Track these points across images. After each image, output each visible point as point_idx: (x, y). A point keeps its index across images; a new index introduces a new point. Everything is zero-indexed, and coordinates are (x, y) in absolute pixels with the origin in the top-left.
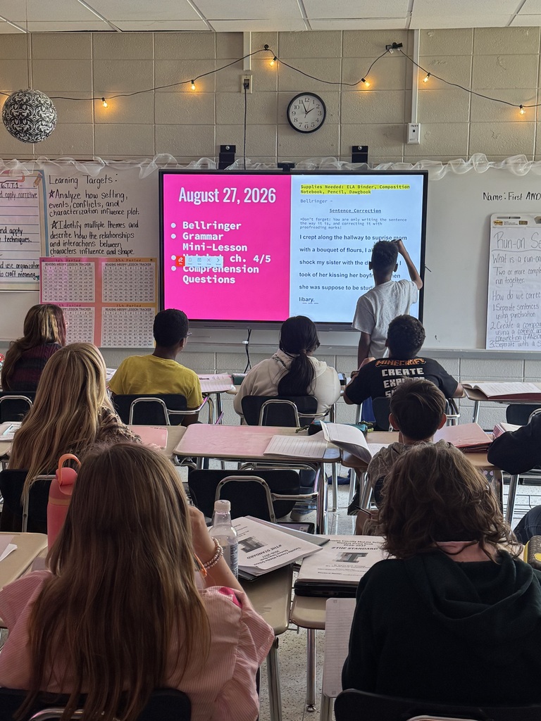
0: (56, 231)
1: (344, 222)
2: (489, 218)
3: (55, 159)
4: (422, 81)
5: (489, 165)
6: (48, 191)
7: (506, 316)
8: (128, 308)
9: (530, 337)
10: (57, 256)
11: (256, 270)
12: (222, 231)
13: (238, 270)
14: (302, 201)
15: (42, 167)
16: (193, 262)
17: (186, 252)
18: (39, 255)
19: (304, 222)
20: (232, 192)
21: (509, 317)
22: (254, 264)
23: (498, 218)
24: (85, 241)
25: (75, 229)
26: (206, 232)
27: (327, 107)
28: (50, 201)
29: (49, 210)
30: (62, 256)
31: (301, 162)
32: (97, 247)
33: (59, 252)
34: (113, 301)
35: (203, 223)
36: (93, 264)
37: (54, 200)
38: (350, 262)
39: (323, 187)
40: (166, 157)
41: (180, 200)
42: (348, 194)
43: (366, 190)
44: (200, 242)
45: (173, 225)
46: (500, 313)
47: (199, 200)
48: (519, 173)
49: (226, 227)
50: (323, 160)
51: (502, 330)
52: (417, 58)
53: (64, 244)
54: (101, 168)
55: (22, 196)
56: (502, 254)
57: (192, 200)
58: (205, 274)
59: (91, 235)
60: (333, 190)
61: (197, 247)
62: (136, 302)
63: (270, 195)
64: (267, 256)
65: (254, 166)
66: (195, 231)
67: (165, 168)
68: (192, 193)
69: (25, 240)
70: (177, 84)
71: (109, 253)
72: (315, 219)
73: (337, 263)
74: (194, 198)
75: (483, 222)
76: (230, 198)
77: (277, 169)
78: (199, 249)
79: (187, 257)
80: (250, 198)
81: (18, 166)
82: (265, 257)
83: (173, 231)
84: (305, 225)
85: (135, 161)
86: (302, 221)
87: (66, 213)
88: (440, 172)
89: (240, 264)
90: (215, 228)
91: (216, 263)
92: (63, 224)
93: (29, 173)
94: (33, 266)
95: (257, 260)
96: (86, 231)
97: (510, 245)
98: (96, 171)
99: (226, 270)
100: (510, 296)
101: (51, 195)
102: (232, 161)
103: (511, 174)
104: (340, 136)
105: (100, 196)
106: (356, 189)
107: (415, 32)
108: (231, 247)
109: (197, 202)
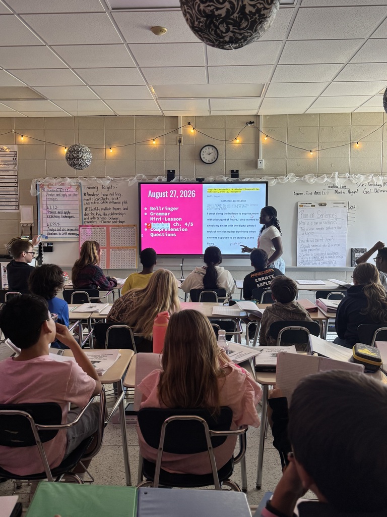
0: (87, 212)
1: (228, 206)
2: (297, 203)
3: (87, 177)
4: (264, 139)
5: (296, 179)
6: (83, 193)
7: (306, 250)
8: (123, 249)
9: (318, 260)
10: (87, 224)
11: (186, 230)
12: (169, 211)
13: (178, 230)
14: (208, 196)
15: (80, 181)
16: (155, 227)
17: (152, 221)
18: (78, 224)
20: (174, 192)
21: (308, 251)
22: (186, 227)
23: (301, 204)
24: (101, 217)
25: (96, 211)
26: (162, 212)
27: (219, 152)
28: (84, 197)
29: (84, 202)
30: (91, 224)
31: (207, 178)
32: (107, 220)
33: (88, 222)
34: (116, 246)
35: (160, 207)
36: (105, 228)
37: (86, 197)
38: (231, 226)
40: (141, 176)
41: (149, 197)
42: (230, 193)
43: (239, 191)
44: (159, 217)
45: (146, 209)
46: (303, 249)
48: (311, 182)
49: (171, 209)
50: (217, 177)
51: (304, 257)
52: (261, 128)
53: (91, 218)
54: (109, 181)
55: (70, 195)
56: (303, 221)
57: (155, 197)
58: (161, 232)
59: (104, 214)
60: (223, 191)
61: (157, 219)
62: (127, 246)
63: (193, 194)
65: (184, 180)
66: (156, 211)
67: (141, 181)
68: (155, 193)
69: (71, 217)
70: (146, 141)
71: (113, 222)
72: (214, 205)
73: (225, 226)
74: (156, 195)
75: (294, 206)
76: (173, 195)
77: (195, 181)
79: (152, 224)
80: (183, 195)
81: (68, 181)
82: (190, 223)
83: (145, 211)
84: (209, 208)
85: (126, 178)
86: (208, 206)
87: (92, 203)
88: (273, 182)
89: (178, 227)
90: (166, 210)
91: (166, 226)
92: (90, 209)
93: (74, 184)
94: (75, 230)
95: (187, 225)
96: (102, 212)
97: (307, 217)
98: (107, 183)
99: (172, 230)
100: (308, 241)
101: (85, 195)
102: (173, 177)
103: (307, 183)
104: (225, 165)
105: (109, 195)
106: (234, 191)
107: (260, 116)
108: (174, 219)
109: (157, 197)
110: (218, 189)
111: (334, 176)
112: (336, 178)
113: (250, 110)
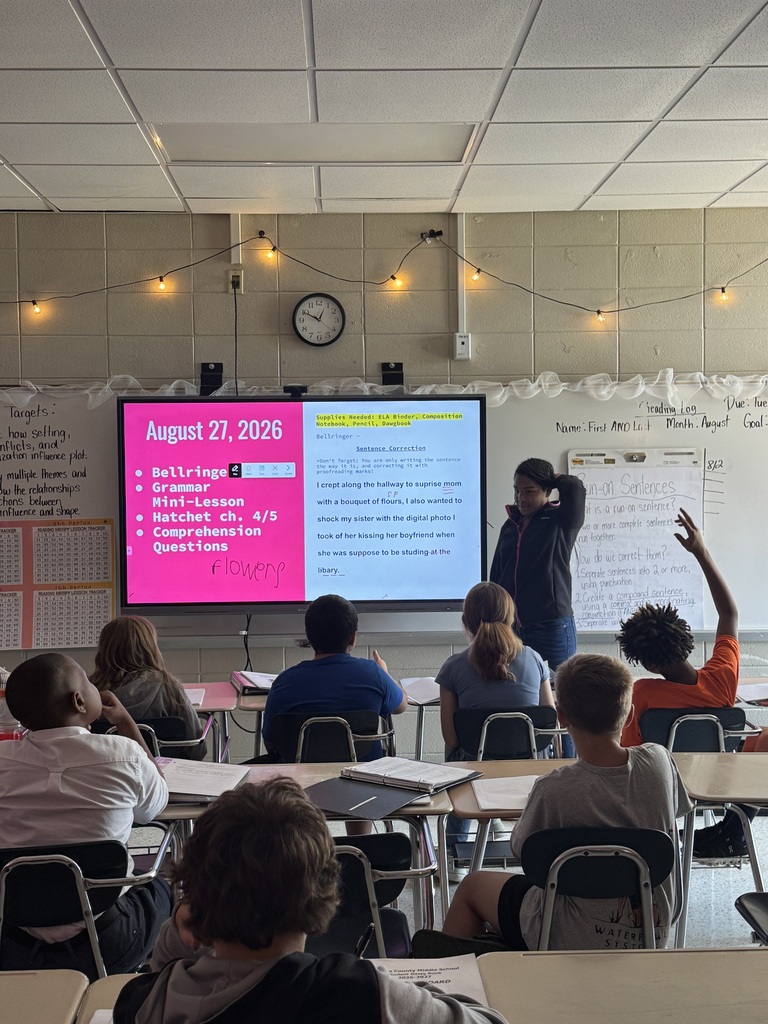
1: (376, 463)
2: (566, 456)
4: (470, 280)
5: (563, 387)
7: (594, 585)
8: (73, 590)
9: (626, 611)
11: (258, 531)
12: (207, 480)
13: (232, 532)
14: (318, 436)
17: (157, 509)
19: (322, 464)
20: (221, 426)
21: (599, 586)
22: (254, 524)
23: (577, 455)
24: (7, 498)
26: (185, 481)
27: (346, 312)
31: (314, 385)
32: (26, 506)
34: (50, 582)
35: (180, 468)
36: (19, 530)
38: (386, 518)
39: (347, 417)
40: (125, 380)
41: (148, 438)
42: (380, 426)
43: (404, 420)
44: (177, 495)
45: (139, 473)
46: (587, 580)
47: (175, 438)
48: (601, 397)
49: (214, 474)
50: (343, 381)
51: (590, 604)
52: (463, 249)
54: (31, 396)
57: (165, 438)
58: (185, 540)
59: (17, 490)
60: (360, 421)
61: (174, 502)
62: (84, 581)
63: (274, 429)
64: (272, 513)
65: (249, 390)
66: (169, 480)
67: (124, 394)
68: (165, 428)
70: (139, 282)
71: (43, 513)
72: (336, 461)
73: (369, 519)
74: (168, 435)
75: (557, 461)
76: (219, 433)
77: (281, 393)
78: (176, 505)
80: (247, 434)
82: (269, 513)
83: (139, 481)
84: (323, 469)
85: (80, 386)
86: (319, 463)
88: (499, 396)
89: (235, 525)
90: (199, 475)
95: (259, 518)
96: (9, 484)
97: (594, 491)
98: (25, 400)
99: (215, 532)
100: (598, 558)
102: (218, 384)
103: (591, 398)
104: (367, 350)
105: (30, 435)
106: (391, 420)
107: (459, 217)
108: (221, 501)
109: (173, 440)
110: (347, 415)
111: (663, 379)
112: (669, 387)
113: (430, 198)
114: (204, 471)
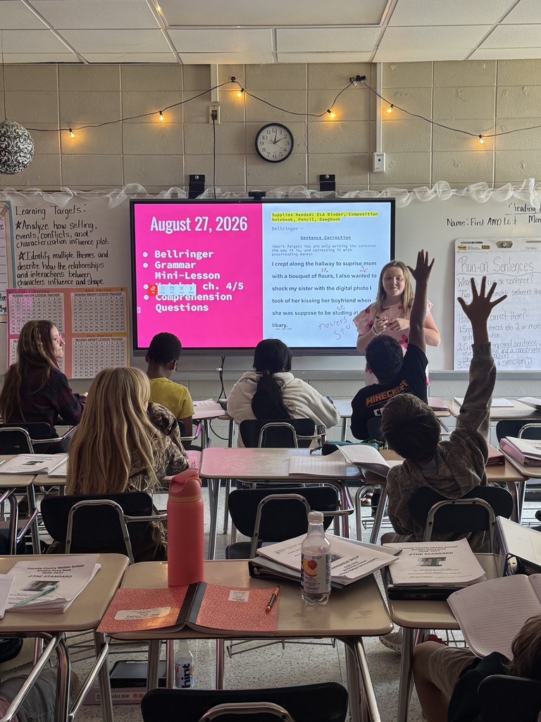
0: (23, 263)
1: (315, 248)
2: (453, 243)
3: (21, 190)
4: (386, 112)
5: (452, 192)
6: (15, 223)
8: (100, 338)
11: (229, 297)
12: (194, 260)
13: (212, 298)
14: (273, 228)
15: (8, 198)
16: (165, 291)
17: (158, 281)
18: (6, 287)
19: (276, 249)
20: (204, 220)
22: (227, 292)
23: (462, 243)
24: (53, 272)
25: (42, 260)
26: (178, 260)
27: (294, 137)
28: (17, 232)
29: (16, 241)
30: (31, 287)
31: (271, 192)
32: (66, 278)
33: (26, 283)
34: (84, 331)
35: (175, 251)
36: (62, 295)
37: (21, 231)
38: (322, 288)
39: (294, 215)
40: (136, 187)
41: (152, 229)
42: (318, 221)
43: (335, 217)
44: (172, 271)
45: (145, 255)
46: (466, 334)
47: (171, 230)
48: (481, 199)
49: (199, 256)
50: (292, 188)
51: (468, 351)
52: (381, 90)
53: (32, 275)
54: (69, 198)
56: (467, 278)
57: (164, 229)
58: (178, 303)
59: (60, 266)
60: (303, 217)
61: (170, 276)
62: (107, 332)
63: (242, 223)
64: (240, 284)
65: (224, 195)
66: (167, 260)
67: (134, 197)
68: (164, 222)
70: (143, 115)
71: (78, 283)
72: (286, 246)
73: (309, 289)
74: (166, 227)
75: (447, 247)
76: (202, 226)
77: (247, 197)
78: (172, 278)
79: (159, 286)
80: (222, 226)
82: (238, 284)
83: (145, 260)
84: (276, 253)
85: (103, 191)
86: (274, 248)
87: (33, 244)
88: (405, 199)
89: (213, 292)
90: (188, 256)
91: (189, 291)
92: (31, 255)
95: (230, 288)
96: (54, 262)
97: (474, 269)
98: (64, 201)
99: (200, 297)
101: (18, 227)
102: (202, 190)
103: (473, 201)
104: (308, 166)
105: (68, 226)
106: (327, 217)
107: (378, 65)
108: (204, 275)
109: (169, 231)
111: (527, 186)
112: (531, 192)
113: (357, 52)
114: (192, 253)
